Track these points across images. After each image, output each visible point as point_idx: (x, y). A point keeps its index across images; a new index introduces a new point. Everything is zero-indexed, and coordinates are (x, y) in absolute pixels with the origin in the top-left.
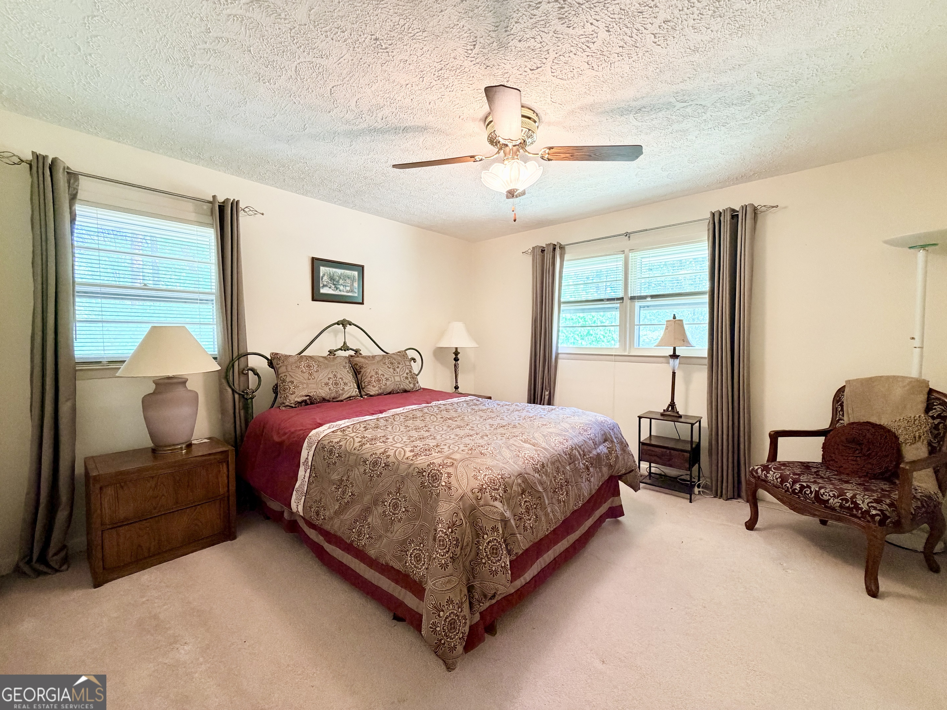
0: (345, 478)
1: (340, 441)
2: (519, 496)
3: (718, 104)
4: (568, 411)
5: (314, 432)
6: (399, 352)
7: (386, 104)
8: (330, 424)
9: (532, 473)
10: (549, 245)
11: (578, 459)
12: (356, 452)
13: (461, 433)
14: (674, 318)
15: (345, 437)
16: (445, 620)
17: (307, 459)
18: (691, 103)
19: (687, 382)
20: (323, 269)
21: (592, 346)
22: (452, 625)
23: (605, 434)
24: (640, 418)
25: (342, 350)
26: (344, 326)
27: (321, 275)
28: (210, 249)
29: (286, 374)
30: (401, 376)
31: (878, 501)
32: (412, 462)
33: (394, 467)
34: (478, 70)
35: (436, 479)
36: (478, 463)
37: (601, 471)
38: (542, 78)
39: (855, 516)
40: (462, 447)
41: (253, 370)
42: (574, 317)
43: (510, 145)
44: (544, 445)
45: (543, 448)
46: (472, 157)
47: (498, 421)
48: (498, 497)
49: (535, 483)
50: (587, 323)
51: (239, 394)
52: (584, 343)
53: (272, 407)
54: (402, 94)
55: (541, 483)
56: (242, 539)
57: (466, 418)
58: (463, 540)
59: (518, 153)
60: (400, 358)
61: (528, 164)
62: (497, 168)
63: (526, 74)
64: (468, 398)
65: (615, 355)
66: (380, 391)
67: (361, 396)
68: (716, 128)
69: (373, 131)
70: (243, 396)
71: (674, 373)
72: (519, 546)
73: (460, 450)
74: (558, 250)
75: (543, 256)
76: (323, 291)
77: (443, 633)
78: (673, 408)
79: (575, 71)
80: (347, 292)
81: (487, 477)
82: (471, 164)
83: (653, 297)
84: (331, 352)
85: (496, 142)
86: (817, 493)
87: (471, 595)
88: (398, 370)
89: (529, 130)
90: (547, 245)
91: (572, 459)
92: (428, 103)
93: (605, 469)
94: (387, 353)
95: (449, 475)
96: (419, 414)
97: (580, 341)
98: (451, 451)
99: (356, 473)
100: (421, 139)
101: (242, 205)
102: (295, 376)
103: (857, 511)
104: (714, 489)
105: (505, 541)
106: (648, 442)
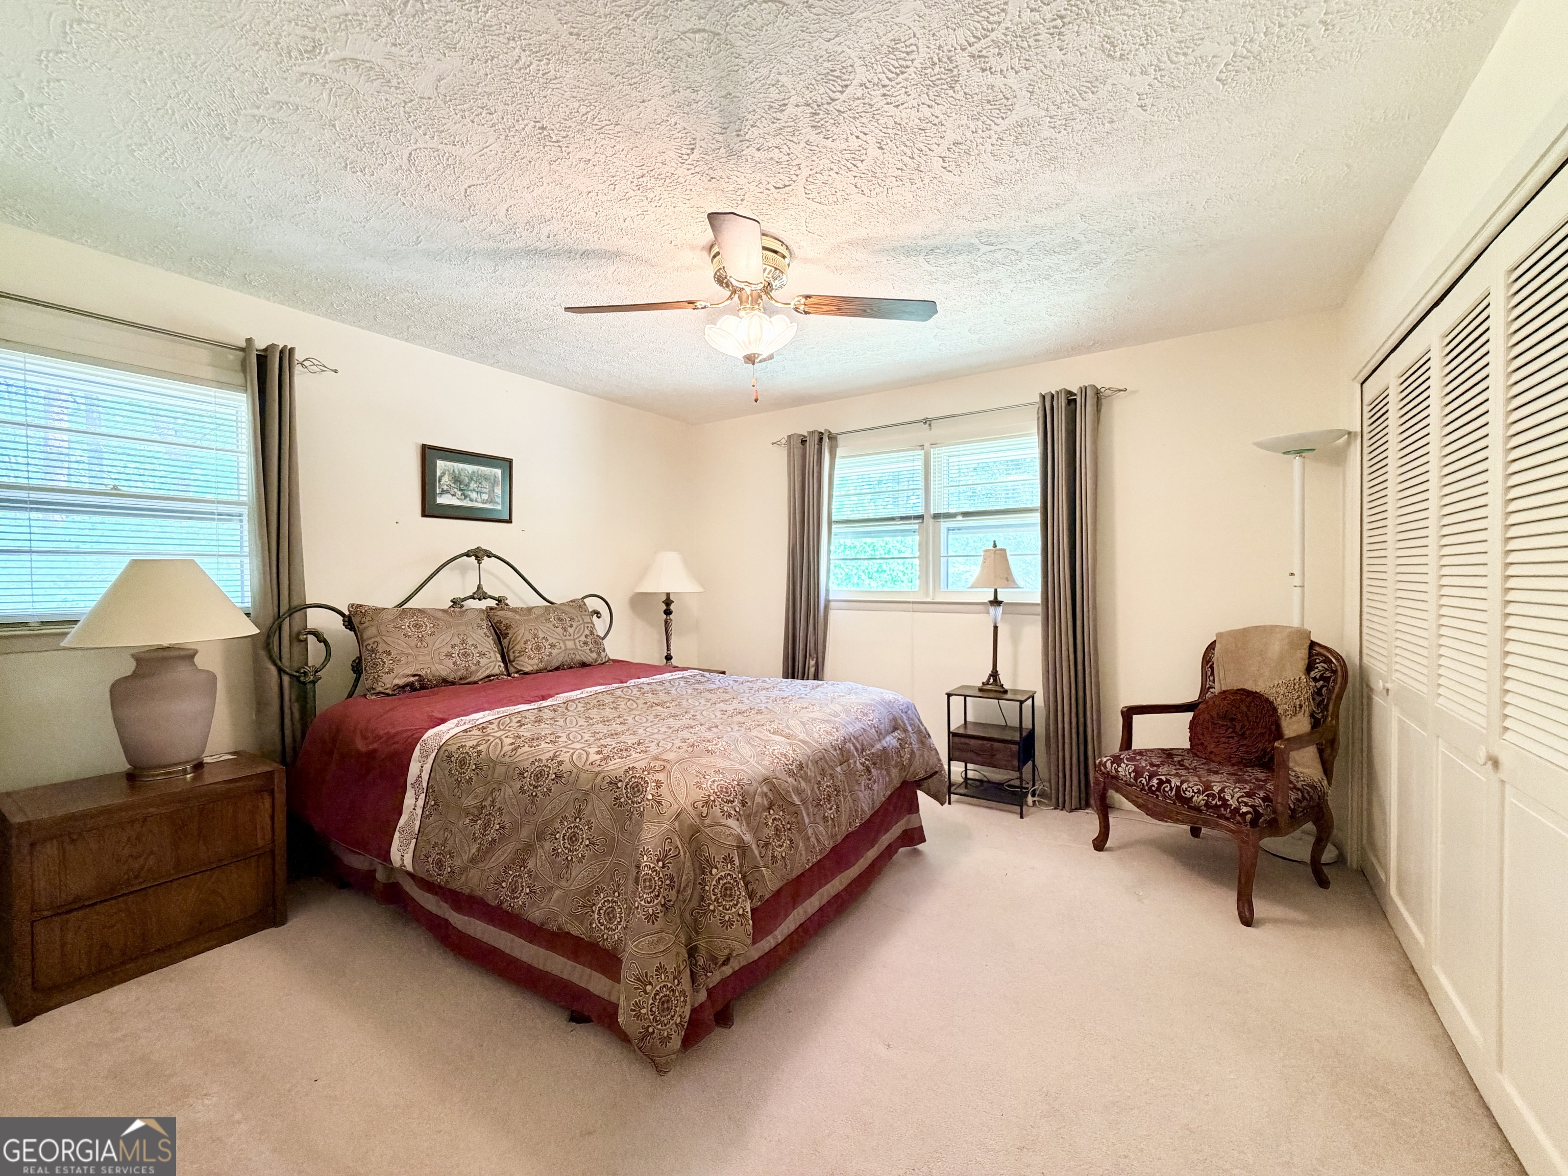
0: (487, 803)
1: (478, 745)
2: (764, 810)
3: (1036, 251)
4: (842, 687)
5: (430, 732)
6: (572, 601)
7: (555, 216)
8: (459, 719)
9: (784, 776)
10: (812, 433)
11: (854, 755)
12: (507, 759)
13: (676, 724)
14: (995, 546)
15: (487, 738)
16: (654, 999)
17: (420, 776)
18: (999, 246)
19: (1015, 639)
20: (441, 465)
21: (886, 589)
22: (665, 1005)
23: (895, 719)
24: (949, 695)
25: (474, 598)
26: (479, 559)
27: (438, 474)
28: (237, 428)
29: (378, 639)
30: (577, 641)
31: (1249, 795)
32: (600, 769)
33: (572, 779)
34: (699, 182)
35: (639, 791)
36: (702, 765)
37: (889, 773)
38: (792, 200)
39: (1221, 816)
40: (678, 743)
41: (316, 634)
42: (857, 543)
43: (748, 290)
44: (802, 736)
45: (800, 741)
46: (690, 302)
47: (735, 704)
48: (733, 812)
49: (789, 792)
50: (877, 553)
51: (291, 676)
52: (873, 584)
53: (350, 695)
54: (581, 205)
55: (799, 792)
56: (297, 924)
57: (684, 703)
58: (680, 877)
59: (760, 301)
60: (574, 611)
61: (776, 318)
62: (728, 322)
63: (769, 192)
64: (687, 674)
65: (913, 603)
66: (541, 666)
67: (509, 675)
68: (1037, 281)
69: (532, 252)
70: (298, 678)
71: (996, 628)
72: (766, 886)
73: (674, 747)
74: (826, 440)
75: (804, 450)
76: (440, 500)
77: (652, 1017)
78: (995, 680)
79: (839, 194)
80: (484, 502)
81: (716, 783)
82: (689, 311)
83: (965, 514)
84: (455, 602)
85: (726, 283)
86: (1178, 788)
87: (694, 961)
88: (571, 630)
89: (776, 269)
90: (809, 433)
91: (844, 756)
92: (621, 220)
93: (894, 772)
94: (552, 603)
95: (659, 785)
96: (608, 699)
97: (867, 581)
98: (661, 749)
99: (509, 791)
100: (612, 269)
101: (298, 356)
102: (394, 642)
103: (1226, 810)
104: (1053, 796)
105: (744, 877)
106: (961, 731)
